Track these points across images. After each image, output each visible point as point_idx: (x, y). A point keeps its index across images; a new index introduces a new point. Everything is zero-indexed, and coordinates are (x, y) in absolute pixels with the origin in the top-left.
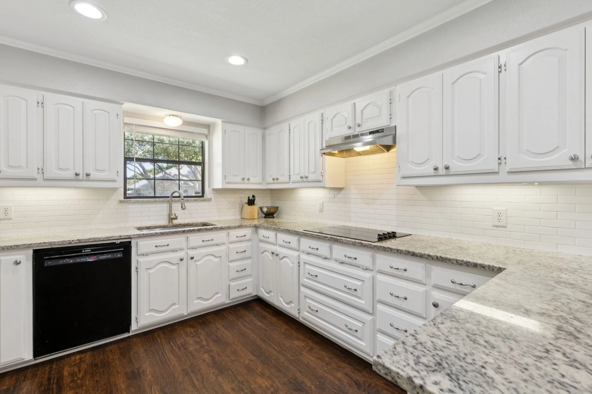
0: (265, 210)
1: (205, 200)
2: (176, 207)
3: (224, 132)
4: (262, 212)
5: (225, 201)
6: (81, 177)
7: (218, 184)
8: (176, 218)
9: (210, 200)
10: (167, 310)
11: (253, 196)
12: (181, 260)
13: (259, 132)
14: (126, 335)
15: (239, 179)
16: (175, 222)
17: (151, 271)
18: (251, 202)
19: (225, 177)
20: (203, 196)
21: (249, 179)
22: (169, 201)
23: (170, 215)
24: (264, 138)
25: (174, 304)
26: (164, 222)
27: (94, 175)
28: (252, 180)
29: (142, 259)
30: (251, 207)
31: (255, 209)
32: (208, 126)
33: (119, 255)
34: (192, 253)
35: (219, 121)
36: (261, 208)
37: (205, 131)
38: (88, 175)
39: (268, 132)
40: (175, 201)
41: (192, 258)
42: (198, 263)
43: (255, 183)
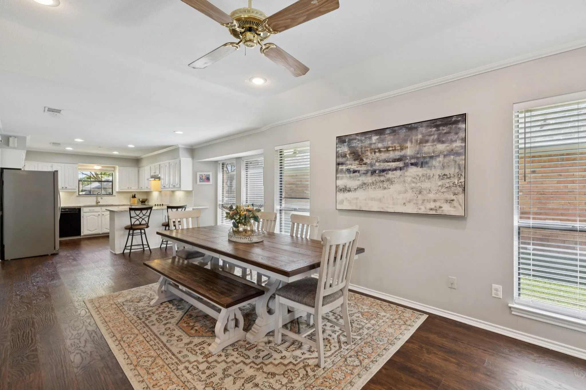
0: (141, 200)
1: (113, 196)
2: (99, 199)
3: (119, 170)
4: (140, 201)
5: (122, 196)
6: (64, 188)
7: (117, 190)
8: (99, 202)
9: (115, 196)
10: (94, 230)
11: (135, 194)
12: (99, 215)
13: (136, 169)
14: (79, 237)
15: (126, 188)
16: (99, 204)
17: (88, 218)
18: (134, 197)
19: (119, 187)
20: (112, 194)
21: (131, 188)
22: (96, 196)
23: (96, 201)
24: (139, 171)
25: (96, 229)
26: (95, 204)
27: (68, 187)
28: (132, 188)
29: (85, 214)
30: (133, 199)
31: (136, 200)
32: (114, 167)
33: (77, 212)
34: (103, 213)
35: (117, 166)
36: (139, 199)
37: (113, 169)
38: (66, 188)
39: (141, 169)
40: (99, 196)
41: (103, 215)
42: (106, 217)
43: (134, 189)
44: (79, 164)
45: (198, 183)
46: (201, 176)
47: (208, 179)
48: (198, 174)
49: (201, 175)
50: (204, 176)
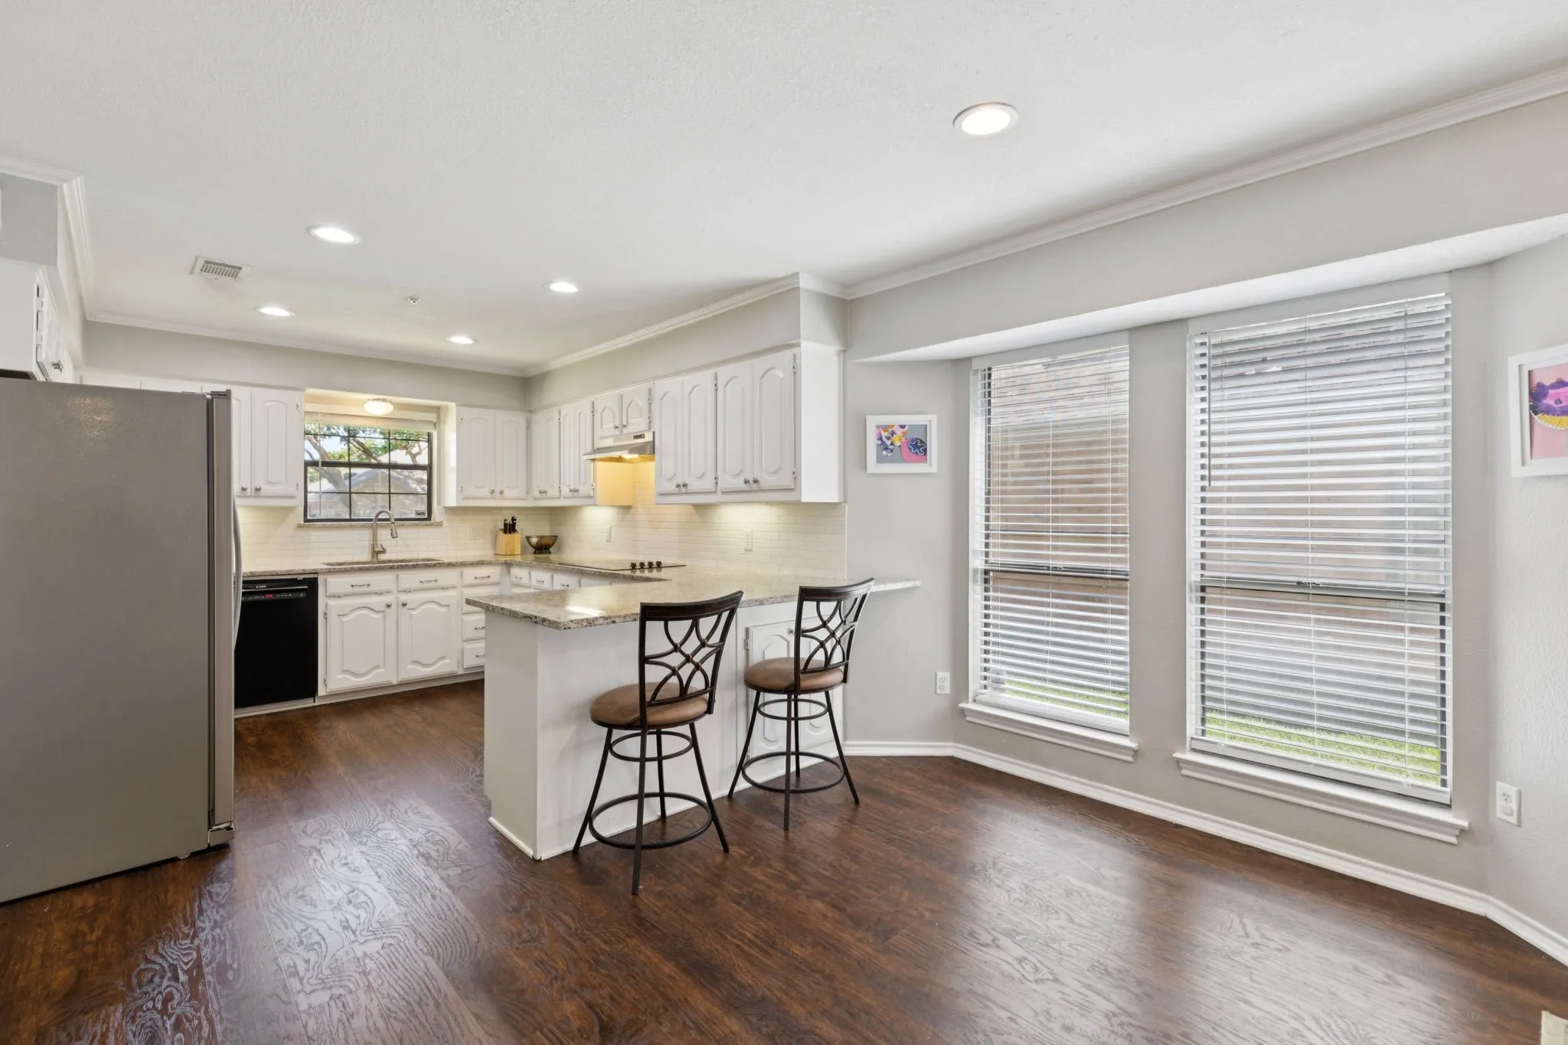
0: (534, 540)
1: (431, 525)
2: (384, 535)
3: (460, 421)
4: (530, 543)
5: (466, 527)
6: (248, 492)
7: (452, 501)
8: (384, 551)
9: (440, 524)
10: (367, 673)
11: (513, 519)
12: (389, 606)
13: (519, 418)
14: (308, 703)
15: (486, 492)
16: (382, 557)
17: (345, 619)
18: (510, 528)
19: (461, 489)
20: (429, 518)
21: (501, 492)
22: (372, 527)
23: (373, 547)
24: (529, 427)
25: (377, 667)
26: (365, 556)
27: (266, 489)
28: (506, 493)
29: (332, 602)
30: (508, 536)
31: (517, 539)
32: (437, 410)
33: (302, 595)
34: (404, 598)
35: (452, 406)
36: (528, 538)
37: (432, 417)
38: (258, 490)
39: (536, 417)
40: (383, 526)
41: (404, 605)
42: (414, 613)
43: (513, 498)
44: (310, 391)
45: (872, 466)
46: (884, 434)
47: (916, 446)
48: (873, 422)
49: (885, 428)
50: (899, 432)
